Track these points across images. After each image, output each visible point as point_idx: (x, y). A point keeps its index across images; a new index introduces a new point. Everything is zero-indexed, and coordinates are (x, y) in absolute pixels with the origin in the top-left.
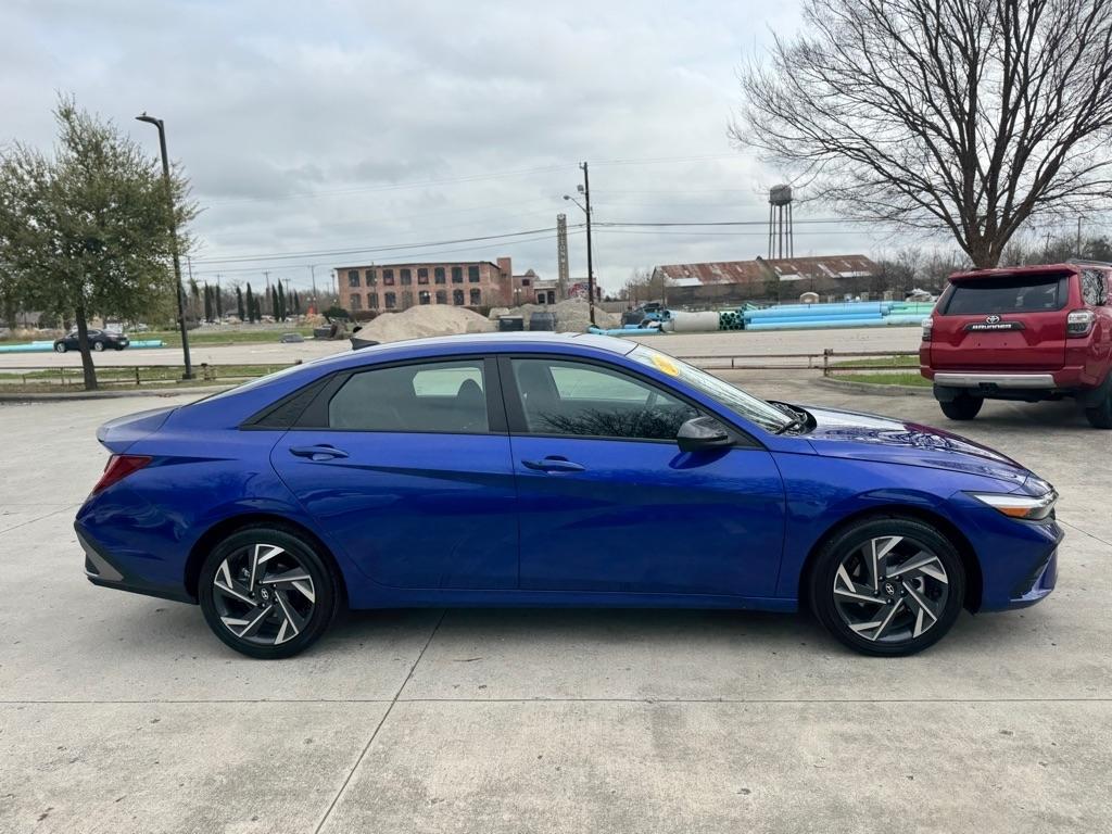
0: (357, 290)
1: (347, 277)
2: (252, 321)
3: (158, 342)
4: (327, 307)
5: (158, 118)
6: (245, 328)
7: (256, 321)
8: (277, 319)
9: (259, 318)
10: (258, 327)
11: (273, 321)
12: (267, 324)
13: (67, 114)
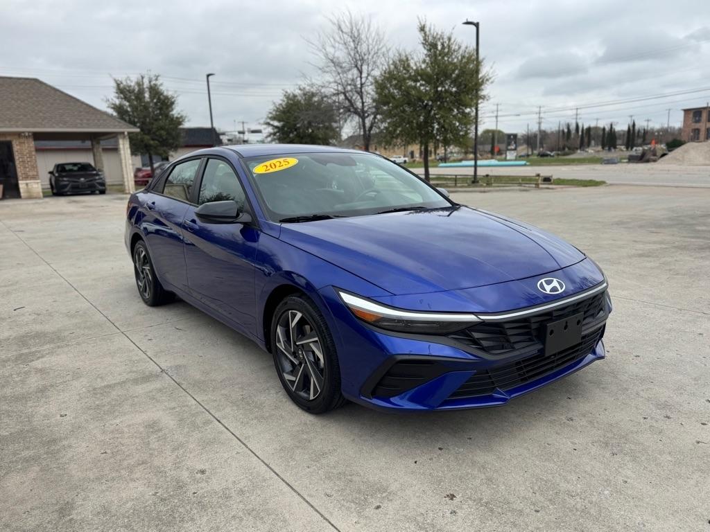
0: (697, 126)
1: (691, 115)
2: (609, 149)
3: (523, 162)
4: (670, 139)
5: (475, 21)
6: (605, 155)
7: (613, 150)
8: (627, 148)
9: (615, 148)
10: (613, 154)
11: (625, 149)
12: (622, 151)
13: (422, 29)
